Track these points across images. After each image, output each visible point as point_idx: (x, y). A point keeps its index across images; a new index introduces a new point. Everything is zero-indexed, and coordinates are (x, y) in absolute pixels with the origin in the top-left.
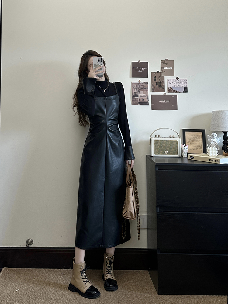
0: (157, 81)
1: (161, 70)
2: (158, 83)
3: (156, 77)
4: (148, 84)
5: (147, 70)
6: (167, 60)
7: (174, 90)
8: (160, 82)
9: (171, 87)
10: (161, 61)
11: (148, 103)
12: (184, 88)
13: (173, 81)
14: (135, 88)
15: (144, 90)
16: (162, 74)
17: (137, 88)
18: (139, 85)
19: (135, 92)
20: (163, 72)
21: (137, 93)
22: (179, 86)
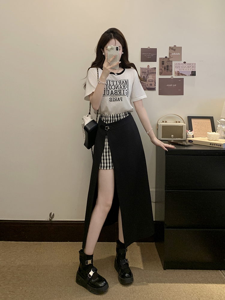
0: (166, 65)
1: (169, 55)
2: (166, 67)
3: (164, 62)
5: (156, 55)
7: (181, 74)
8: (168, 66)
9: (179, 70)
10: (170, 47)
11: (155, 88)
12: (192, 71)
13: (180, 65)
14: (144, 73)
15: (152, 74)
16: (170, 60)
17: (146, 73)
18: (148, 70)
19: (143, 76)
20: (171, 58)
21: (145, 77)
22: (186, 70)
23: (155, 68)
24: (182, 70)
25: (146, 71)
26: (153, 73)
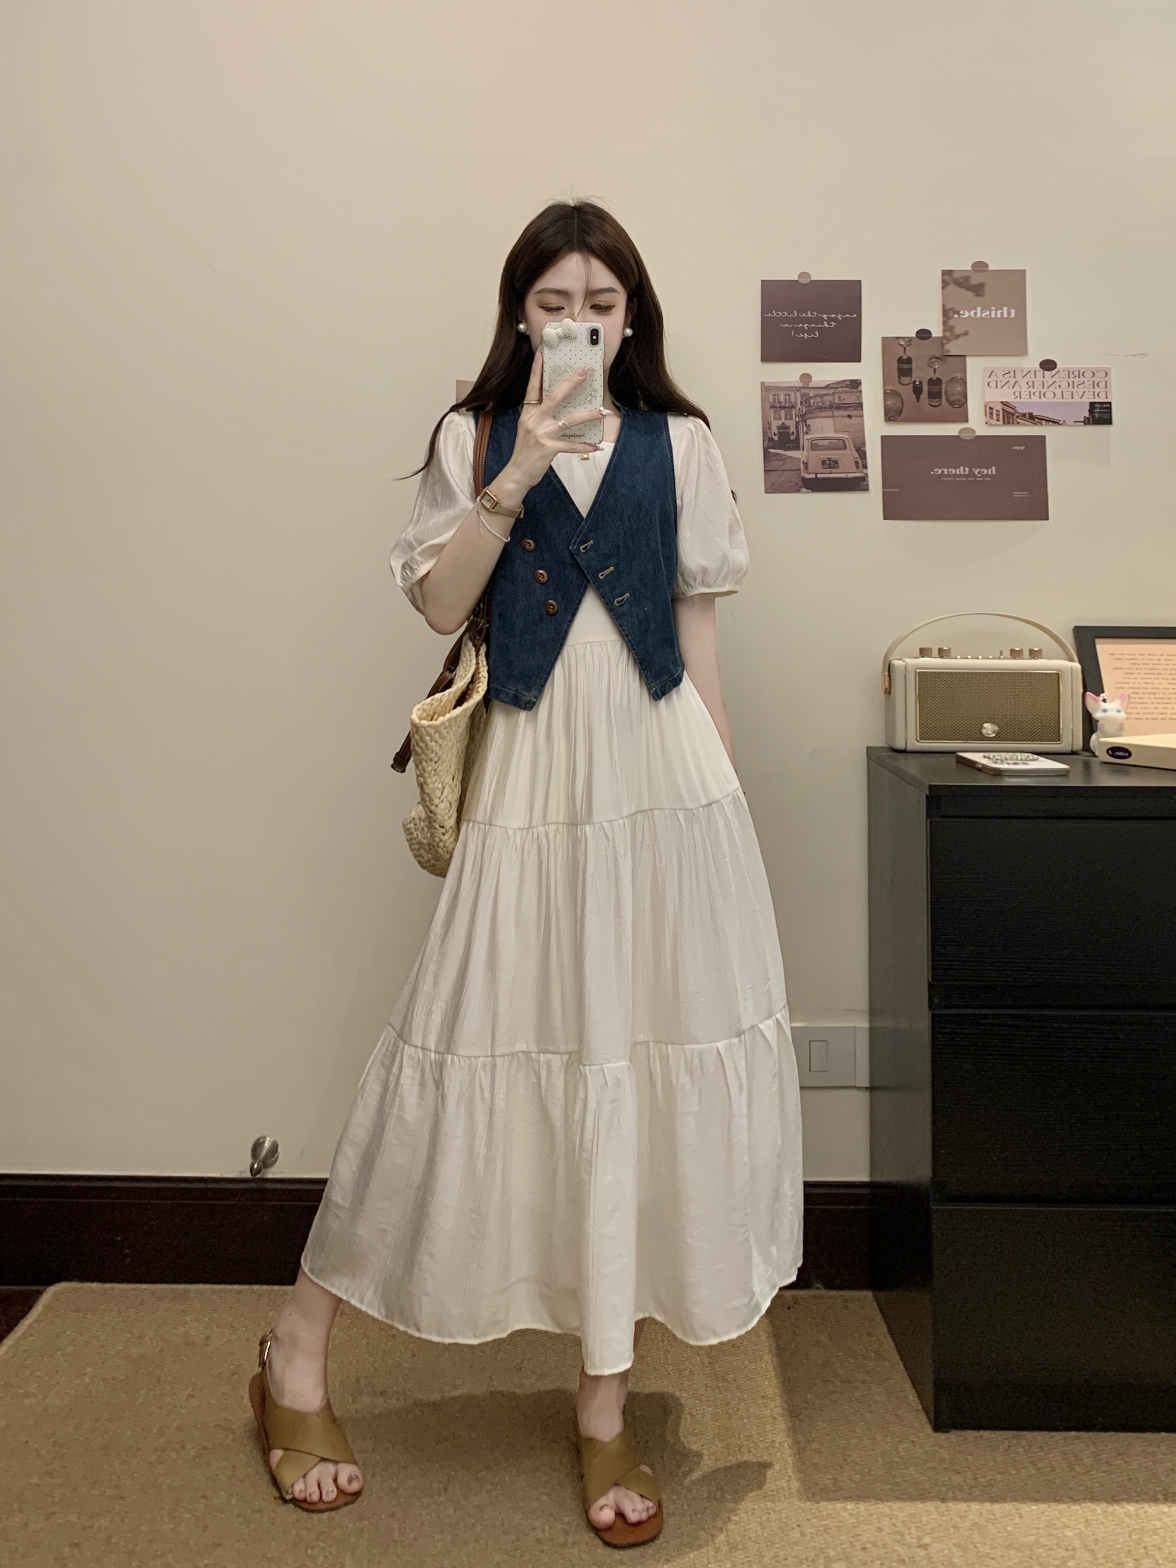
0: (921, 373)
1: (945, 323)
2: (925, 388)
3: (909, 361)
4: (864, 387)
5: (857, 323)
6: (980, 266)
7: (1024, 415)
8: (935, 383)
9: (1010, 399)
10: (945, 273)
11: (864, 479)
12: (1092, 404)
13: (1018, 374)
14: (781, 408)
15: (836, 413)
16: (953, 348)
17: (793, 407)
18: (802, 395)
19: (779, 423)
20: (958, 336)
21: (793, 429)
22: (1058, 399)
23: (855, 384)
24: (1035, 399)
25: (797, 398)
26: (839, 407)
